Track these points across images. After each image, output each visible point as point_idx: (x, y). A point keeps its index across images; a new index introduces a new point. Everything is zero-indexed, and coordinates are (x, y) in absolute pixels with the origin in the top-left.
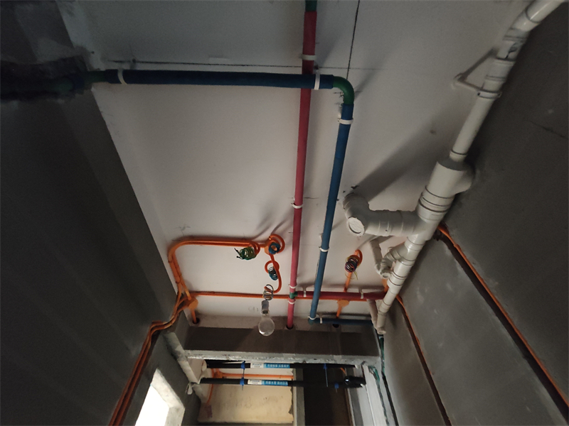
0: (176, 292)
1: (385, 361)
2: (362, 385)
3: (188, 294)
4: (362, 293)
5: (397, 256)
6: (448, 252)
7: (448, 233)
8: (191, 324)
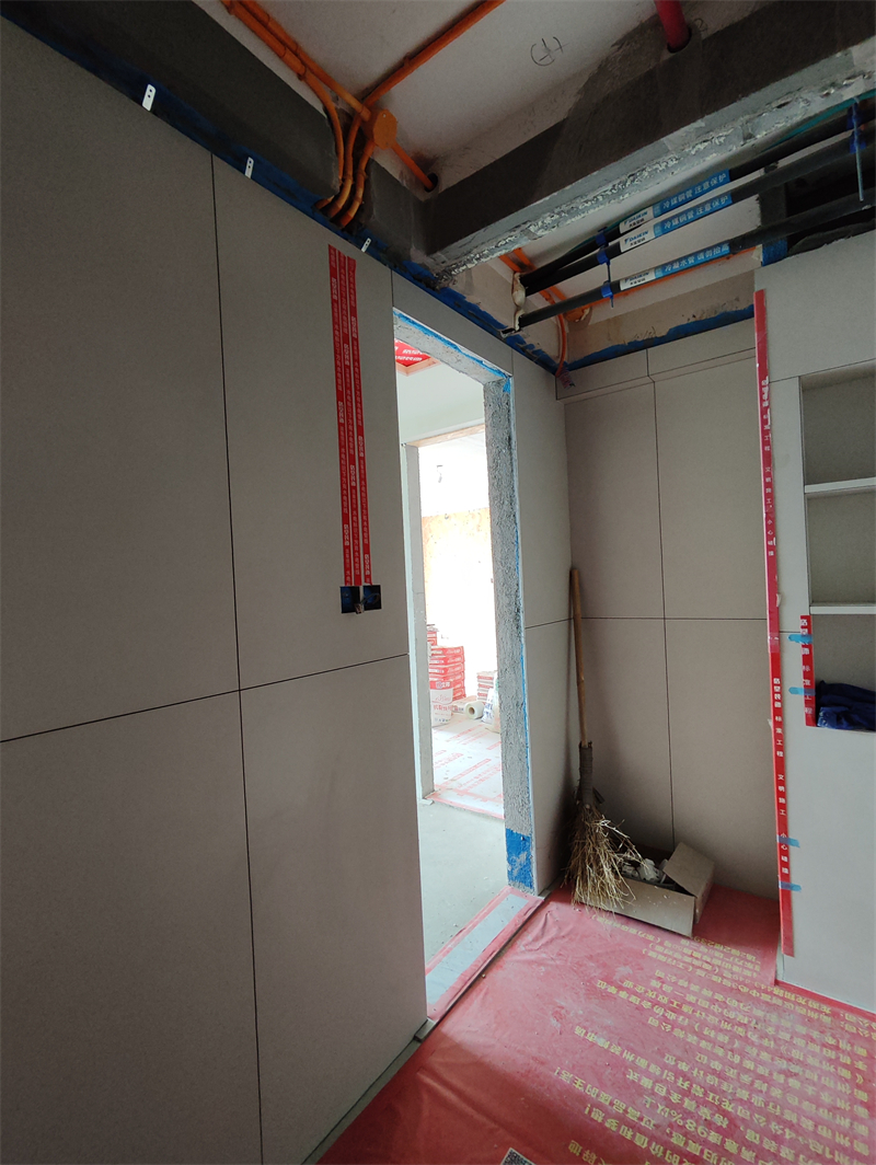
0: (319, 107)
3: (355, 103)
8: (422, 196)
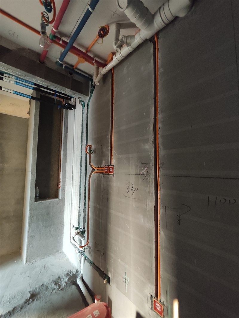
1: (91, 99)
2: (73, 109)
4: (95, 59)
5: (128, 41)
6: (152, 51)
7: (158, 40)
